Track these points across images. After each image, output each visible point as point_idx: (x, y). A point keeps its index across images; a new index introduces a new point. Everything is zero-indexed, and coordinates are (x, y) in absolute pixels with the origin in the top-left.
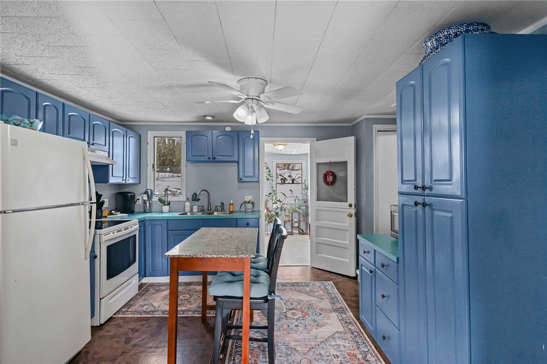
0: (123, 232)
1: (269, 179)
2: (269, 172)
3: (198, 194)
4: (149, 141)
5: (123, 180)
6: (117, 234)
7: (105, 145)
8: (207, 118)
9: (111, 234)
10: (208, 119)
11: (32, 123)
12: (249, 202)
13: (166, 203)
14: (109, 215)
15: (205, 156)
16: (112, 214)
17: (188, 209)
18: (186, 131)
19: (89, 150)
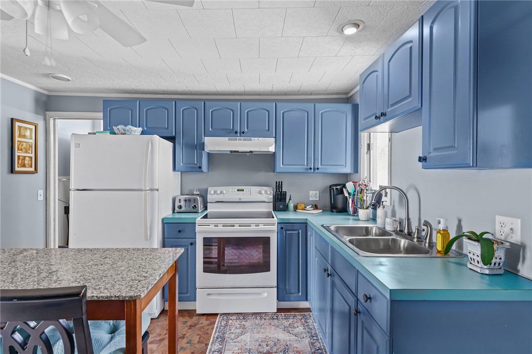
0: (237, 228)
7: (268, 130)
9: (212, 227)
16: (304, 209)
17: (380, 222)
19: (241, 140)
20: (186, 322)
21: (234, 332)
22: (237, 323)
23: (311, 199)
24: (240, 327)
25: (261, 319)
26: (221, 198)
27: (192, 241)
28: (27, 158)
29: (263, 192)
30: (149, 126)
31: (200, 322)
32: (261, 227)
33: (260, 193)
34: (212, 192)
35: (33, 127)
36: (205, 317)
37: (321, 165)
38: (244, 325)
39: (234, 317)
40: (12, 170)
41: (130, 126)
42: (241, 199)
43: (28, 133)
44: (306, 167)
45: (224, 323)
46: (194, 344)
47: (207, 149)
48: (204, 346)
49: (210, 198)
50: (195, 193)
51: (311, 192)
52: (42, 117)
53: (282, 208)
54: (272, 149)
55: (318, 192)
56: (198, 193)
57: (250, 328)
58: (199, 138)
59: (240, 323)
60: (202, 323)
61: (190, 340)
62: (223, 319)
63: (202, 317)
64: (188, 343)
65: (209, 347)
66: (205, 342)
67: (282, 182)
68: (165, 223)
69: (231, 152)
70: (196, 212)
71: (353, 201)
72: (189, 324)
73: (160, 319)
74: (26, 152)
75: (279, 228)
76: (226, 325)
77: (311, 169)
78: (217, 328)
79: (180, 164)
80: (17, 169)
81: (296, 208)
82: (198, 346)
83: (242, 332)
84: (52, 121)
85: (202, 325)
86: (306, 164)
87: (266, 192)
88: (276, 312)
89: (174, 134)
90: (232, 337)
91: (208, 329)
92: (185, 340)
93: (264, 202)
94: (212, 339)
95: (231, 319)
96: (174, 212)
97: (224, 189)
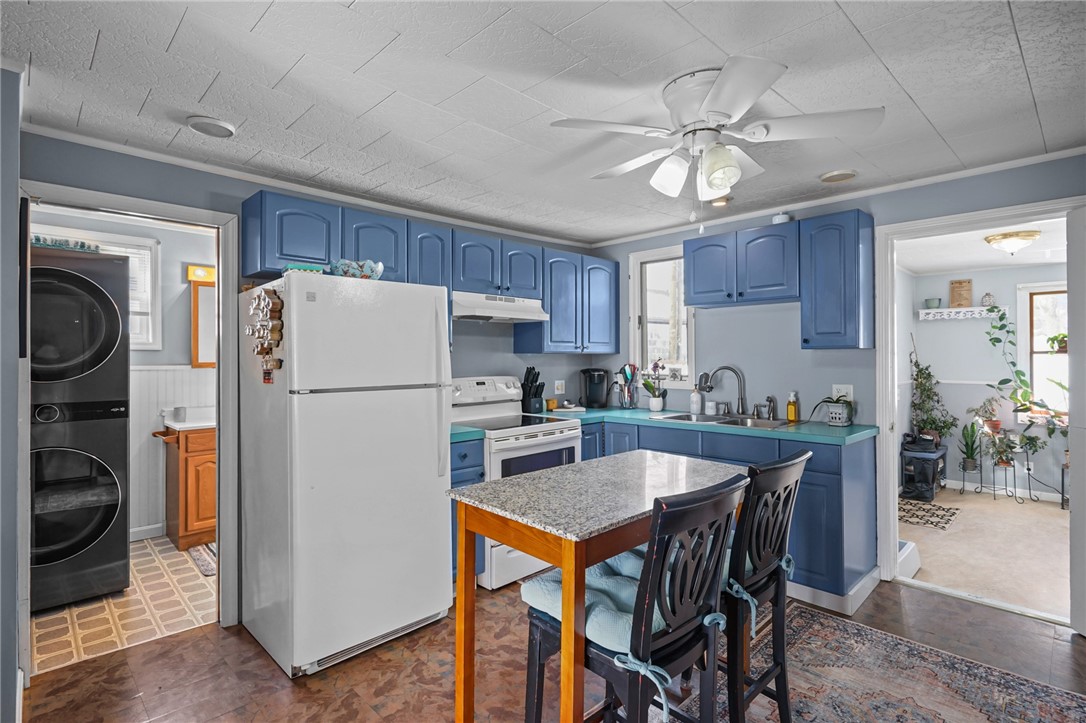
0: (541, 439)
1: (998, 340)
2: (1002, 318)
3: (711, 374)
4: (631, 274)
5: (576, 348)
6: (523, 442)
7: (535, 288)
8: (715, 204)
9: (512, 440)
10: (718, 207)
11: (361, 267)
12: (838, 401)
13: (657, 393)
14: (559, 407)
15: (722, 291)
16: (563, 407)
17: (695, 408)
18: (685, 242)
19: (501, 300)
23: (556, 392)
27: (480, 469)
29: (510, 385)
32: (567, 434)
33: (507, 386)
37: (589, 342)
44: (575, 345)
51: (557, 382)
53: (538, 408)
55: (564, 382)
71: (629, 389)
77: (579, 347)
86: (574, 341)
87: (514, 384)
93: (512, 400)
97: (458, 382)
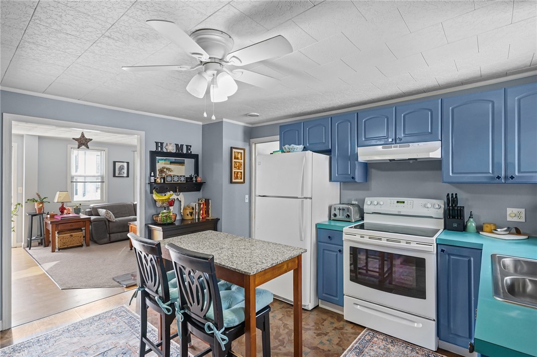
0: (384, 242)
5: (493, 178)
6: (367, 240)
9: (358, 236)
19: (397, 147)
20: (333, 323)
21: (376, 350)
22: (382, 344)
23: (509, 219)
24: (384, 348)
25: (412, 351)
26: (378, 209)
27: (340, 247)
28: (239, 173)
29: (429, 205)
30: (310, 143)
31: (346, 328)
32: (413, 245)
33: (425, 206)
34: (369, 203)
35: (242, 151)
36: (352, 326)
37: (519, 171)
38: (389, 348)
39: (381, 337)
40: (231, 182)
41: (292, 145)
42: (400, 212)
43: (239, 156)
44: (492, 175)
45: (368, 338)
46: (332, 344)
47: (361, 159)
48: (342, 349)
49: (366, 208)
50: (353, 202)
51: (510, 210)
52: (248, 144)
53: (455, 227)
54: (437, 154)
55: (523, 210)
56: (357, 203)
57: (395, 354)
58: (353, 149)
59: (385, 345)
60: (347, 330)
61: (331, 340)
62: (369, 334)
63: (350, 324)
64: (328, 340)
65: (345, 352)
66: (343, 347)
67: (456, 194)
68: (319, 228)
69: (390, 160)
70: (350, 222)
72: (335, 325)
73: (313, 313)
74: (239, 169)
75: (439, 250)
76: (369, 341)
77: (499, 177)
78: (359, 339)
79: (335, 174)
80: (234, 180)
81: (479, 229)
82: (335, 347)
83: (384, 353)
84: (253, 146)
85: (346, 331)
86: (491, 172)
87: (433, 206)
88: (434, 350)
89: (330, 147)
90: (371, 354)
91: (350, 337)
92: (326, 338)
93: (431, 217)
94: (350, 347)
95: (377, 338)
96: (330, 219)
97: (382, 200)
